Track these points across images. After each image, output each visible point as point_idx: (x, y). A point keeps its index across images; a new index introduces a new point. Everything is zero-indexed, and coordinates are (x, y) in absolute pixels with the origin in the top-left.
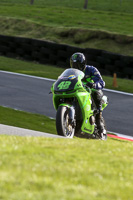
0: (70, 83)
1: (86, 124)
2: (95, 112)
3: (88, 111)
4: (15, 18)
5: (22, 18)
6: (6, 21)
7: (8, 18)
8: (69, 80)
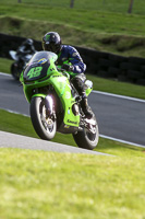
0: (41, 68)
1: (69, 115)
2: (77, 99)
3: (69, 98)
4: (54, 22)
5: (60, 23)
6: (43, 26)
7: (45, 22)
8: (39, 65)
